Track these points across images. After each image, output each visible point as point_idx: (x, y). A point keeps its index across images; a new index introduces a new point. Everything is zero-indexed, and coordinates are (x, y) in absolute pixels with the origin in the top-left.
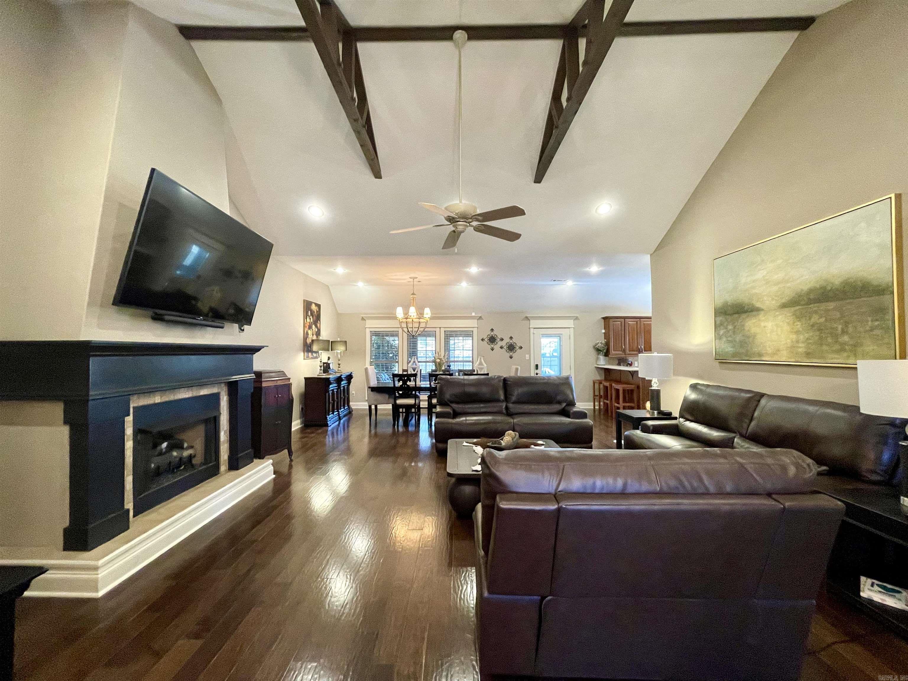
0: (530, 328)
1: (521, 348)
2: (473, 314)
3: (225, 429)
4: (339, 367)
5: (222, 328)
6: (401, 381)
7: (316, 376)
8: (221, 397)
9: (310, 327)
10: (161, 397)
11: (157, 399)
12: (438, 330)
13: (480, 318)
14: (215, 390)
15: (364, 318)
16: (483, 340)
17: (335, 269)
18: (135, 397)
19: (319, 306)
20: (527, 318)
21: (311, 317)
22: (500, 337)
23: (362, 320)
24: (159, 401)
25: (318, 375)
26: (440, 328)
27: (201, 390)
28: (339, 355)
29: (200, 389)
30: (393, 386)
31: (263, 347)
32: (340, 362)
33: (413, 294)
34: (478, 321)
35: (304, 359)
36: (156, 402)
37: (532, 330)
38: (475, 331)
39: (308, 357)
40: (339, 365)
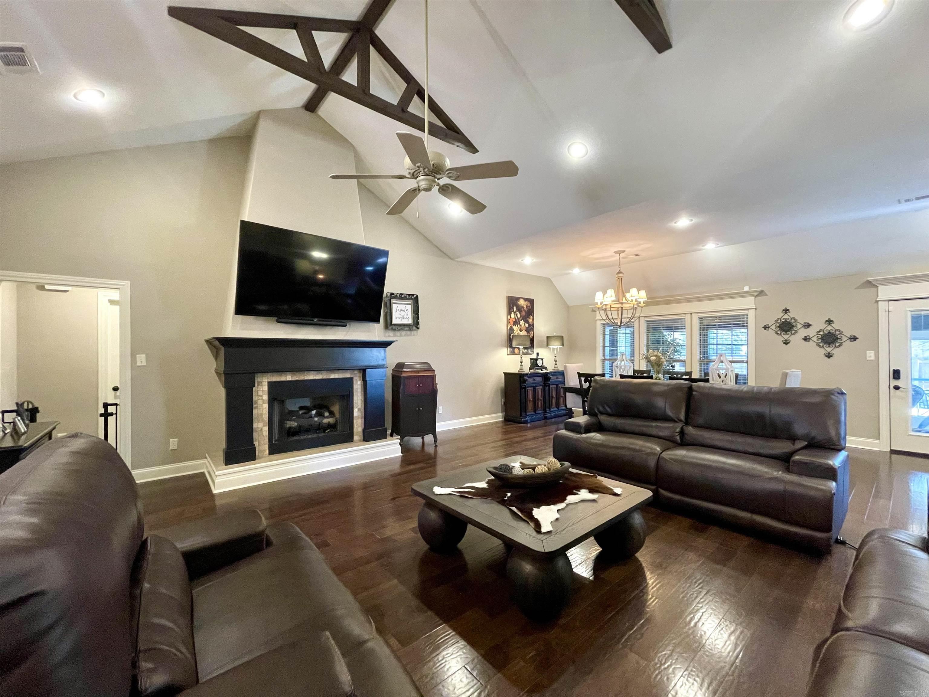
0: (877, 302)
1: (854, 338)
2: (746, 289)
3: (360, 407)
4: (555, 364)
5: (345, 326)
6: (587, 383)
7: (517, 372)
8: (355, 382)
9: (516, 323)
10: (292, 377)
11: (289, 378)
12: (688, 317)
13: (761, 293)
14: (348, 375)
15: (594, 309)
16: (765, 328)
17: (522, 260)
18: (259, 375)
19: (531, 301)
20: (870, 284)
21: (518, 313)
22: (802, 320)
23: (592, 312)
24: (290, 379)
25: (518, 371)
26: (691, 314)
27: (331, 375)
28: (555, 351)
29: (331, 373)
30: (579, 387)
31: (394, 342)
32: (557, 359)
33: (619, 273)
34: (757, 298)
35: (508, 355)
36: (288, 379)
37: (882, 306)
38: (751, 314)
39: (514, 352)
40: (556, 361)
